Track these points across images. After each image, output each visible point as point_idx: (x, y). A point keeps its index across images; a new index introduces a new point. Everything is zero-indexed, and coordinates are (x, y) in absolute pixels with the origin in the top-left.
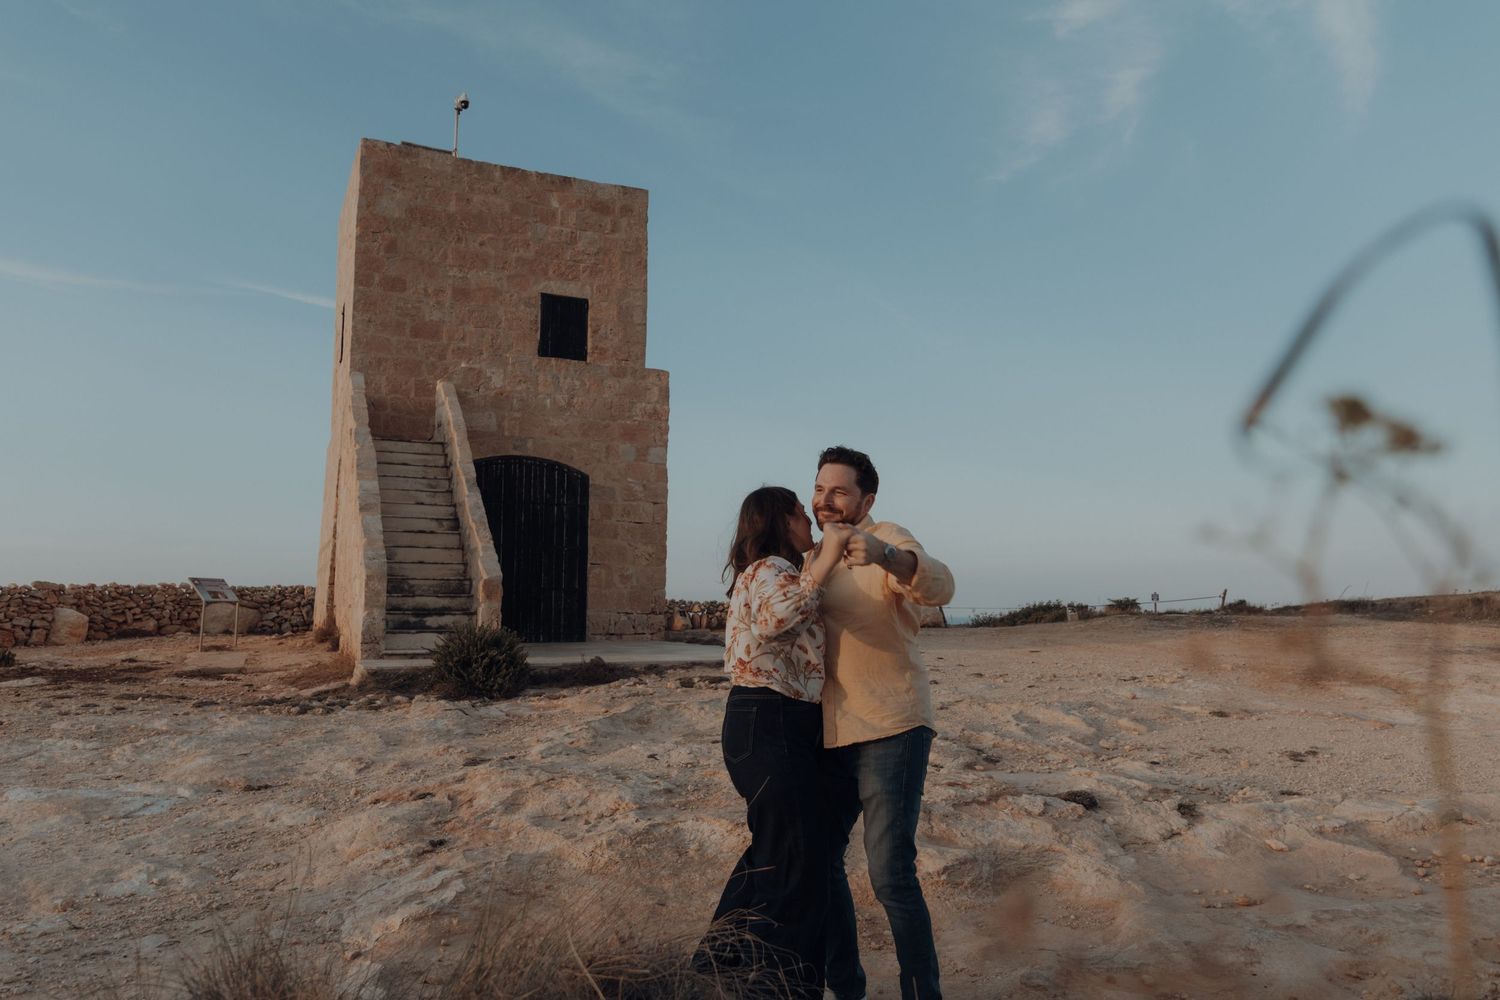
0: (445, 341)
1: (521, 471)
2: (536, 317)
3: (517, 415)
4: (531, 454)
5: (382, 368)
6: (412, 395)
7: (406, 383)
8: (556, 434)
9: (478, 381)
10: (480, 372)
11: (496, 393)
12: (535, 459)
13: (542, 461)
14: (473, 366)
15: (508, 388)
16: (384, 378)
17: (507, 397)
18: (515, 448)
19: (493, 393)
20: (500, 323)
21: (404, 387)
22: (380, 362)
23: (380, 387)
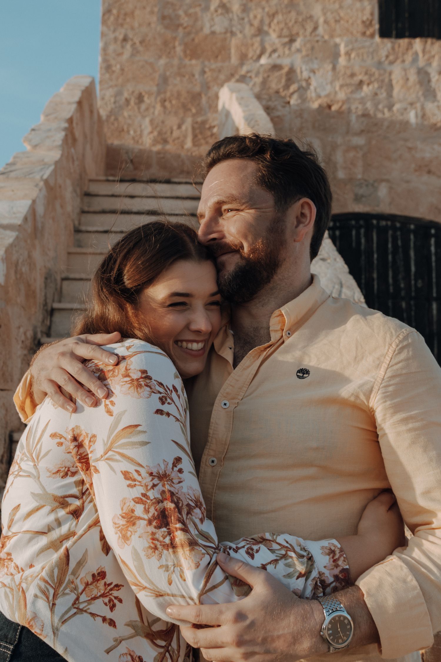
0: (234, 60)
1: (369, 240)
2: (372, 14)
3: (360, 141)
4: (385, 208)
5: (143, 106)
6: (189, 144)
7: (179, 127)
8: (429, 172)
9: (287, 87)
10: (292, 71)
11: (320, 106)
12: (392, 218)
13: (406, 220)
14: (278, 62)
15: (341, 95)
16: (147, 120)
17: (339, 112)
18: (358, 199)
19: (315, 105)
20: (315, 28)
21: (176, 133)
22: (140, 99)
23: (141, 136)
